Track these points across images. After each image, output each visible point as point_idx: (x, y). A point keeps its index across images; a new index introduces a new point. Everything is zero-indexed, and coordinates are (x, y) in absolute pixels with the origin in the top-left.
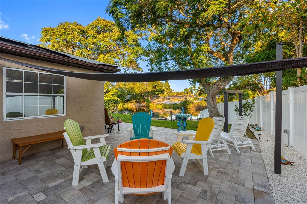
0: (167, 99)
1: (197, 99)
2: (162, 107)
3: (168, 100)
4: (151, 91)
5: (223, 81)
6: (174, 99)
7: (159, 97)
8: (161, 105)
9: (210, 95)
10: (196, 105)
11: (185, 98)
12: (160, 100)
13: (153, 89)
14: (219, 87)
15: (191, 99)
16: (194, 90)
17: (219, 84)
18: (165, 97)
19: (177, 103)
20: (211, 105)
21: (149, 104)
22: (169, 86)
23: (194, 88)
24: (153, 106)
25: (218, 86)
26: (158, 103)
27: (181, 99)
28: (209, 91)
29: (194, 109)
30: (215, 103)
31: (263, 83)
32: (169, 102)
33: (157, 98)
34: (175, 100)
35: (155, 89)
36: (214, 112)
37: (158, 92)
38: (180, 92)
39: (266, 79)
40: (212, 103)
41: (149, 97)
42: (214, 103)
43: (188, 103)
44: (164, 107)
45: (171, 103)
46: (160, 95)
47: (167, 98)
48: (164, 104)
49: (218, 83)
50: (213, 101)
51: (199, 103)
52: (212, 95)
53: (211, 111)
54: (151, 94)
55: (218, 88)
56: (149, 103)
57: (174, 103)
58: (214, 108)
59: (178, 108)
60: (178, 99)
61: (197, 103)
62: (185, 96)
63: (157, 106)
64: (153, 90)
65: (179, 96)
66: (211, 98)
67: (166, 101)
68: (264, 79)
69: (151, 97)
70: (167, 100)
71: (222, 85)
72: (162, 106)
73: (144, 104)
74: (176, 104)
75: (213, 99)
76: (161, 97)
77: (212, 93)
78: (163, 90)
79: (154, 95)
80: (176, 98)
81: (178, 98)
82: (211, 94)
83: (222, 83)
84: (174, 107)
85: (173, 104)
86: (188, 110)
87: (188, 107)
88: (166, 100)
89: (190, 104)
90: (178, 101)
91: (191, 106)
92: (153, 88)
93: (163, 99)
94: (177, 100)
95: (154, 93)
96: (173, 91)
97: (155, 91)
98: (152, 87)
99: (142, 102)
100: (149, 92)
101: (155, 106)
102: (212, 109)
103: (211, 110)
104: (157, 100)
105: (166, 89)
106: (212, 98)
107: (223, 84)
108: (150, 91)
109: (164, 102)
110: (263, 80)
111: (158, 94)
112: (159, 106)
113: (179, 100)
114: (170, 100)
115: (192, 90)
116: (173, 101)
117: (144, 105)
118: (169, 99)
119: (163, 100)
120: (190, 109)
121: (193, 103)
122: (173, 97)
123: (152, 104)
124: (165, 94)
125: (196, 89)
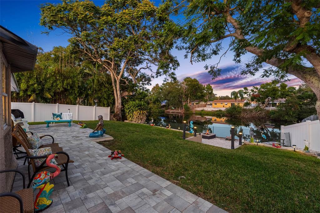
0: (209, 105)
4: (190, 96)
6: (217, 104)
7: (199, 102)
8: (202, 111)
10: (248, 112)
11: (232, 104)
15: (241, 104)
18: (206, 102)
19: (221, 109)
22: (212, 90)
27: (226, 105)
45: (214, 109)
47: (209, 103)
48: (206, 111)
60: (223, 105)
61: (249, 109)
64: (192, 95)
69: (189, 102)
74: (220, 111)
78: (205, 94)
80: (220, 104)
84: (218, 115)
85: (217, 111)
87: (237, 115)
88: (207, 106)
90: (222, 107)
95: (194, 98)
98: (191, 91)
109: (205, 109)
114: (212, 106)
115: (242, 93)
116: (216, 106)
121: (243, 109)
122: (216, 102)
124: (207, 99)
125: (248, 93)
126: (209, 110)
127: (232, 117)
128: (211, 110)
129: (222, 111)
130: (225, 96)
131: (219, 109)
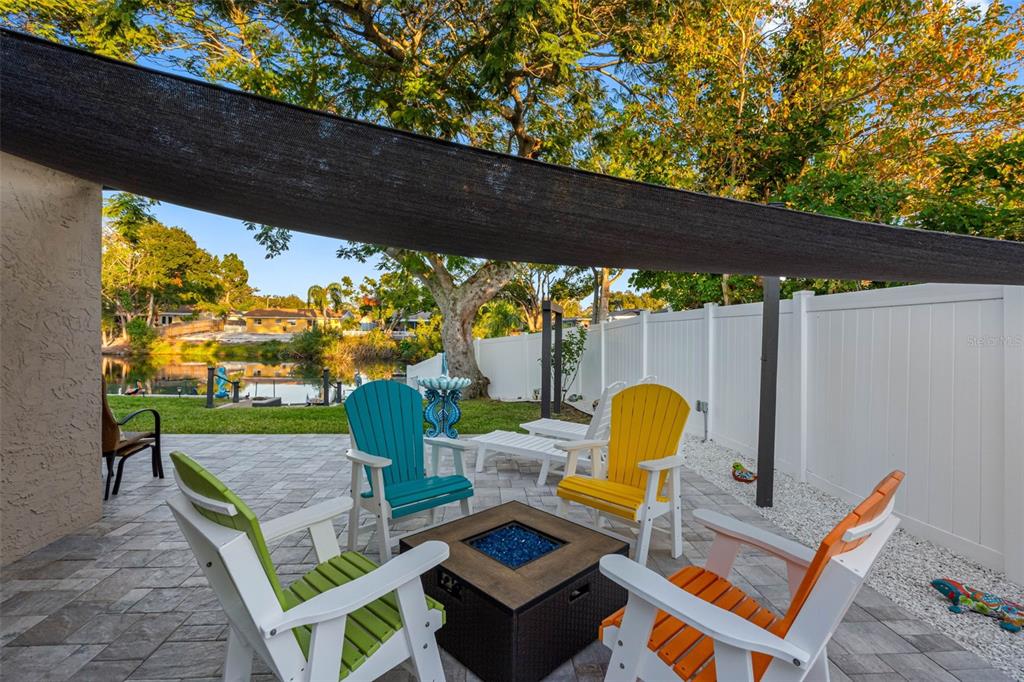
0: (233, 323)
1: (355, 324)
2: (216, 355)
3: (240, 329)
4: (158, 289)
5: (496, 274)
6: (264, 322)
7: (196, 313)
8: (209, 345)
9: (456, 315)
10: (354, 345)
11: (309, 322)
12: (199, 325)
13: (167, 280)
14: (484, 292)
15: (335, 324)
16: (347, 293)
17: (485, 282)
18: (223, 313)
19: (278, 338)
20: (458, 345)
21: (144, 345)
22: (245, 274)
23: (344, 288)
24: (168, 350)
25: (483, 289)
26: (193, 338)
27: (293, 324)
28: (452, 302)
29: (349, 359)
30: (468, 338)
31: (535, 286)
32: (245, 336)
33: (187, 320)
34: (268, 327)
35: (177, 281)
36: (466, 368)
37: (190, 295)
38: (283, 299)
39: (542, 276)
40: (459, 336)
41: (145, 311)
42: (465, 340)
43: (324, 339)
44: (223, 353)
45: (254, 339)
46: (201, 305)
47: (234, 318)
48: (223, 344)
49: (482, 279)
50: (464, 334)
51: (361, 338)
52: (462, 315)
53: (457, 365)
54: (155, 303)
55: (481, 294)
56: (145, 339)
57: (268, 339)
58: (465, 353)
59: (286, 357)
60: (282, 324)
61: (355, 337)
62: (309, 314)
63: (190, 351)
64: (168, 286)
65: (287, 314)
66: (458, 325)
67: (231, 332)
68: (537, 275)
69: (155, 314)
70: (235, 327)
71: (492, 286)
72: (212, 350)
73: (119, 342)
74: (274, 342)
75: (465, 326)
76: (205, 315)
77: (464, 309)
78: (219, 287)
79: (175, 307)
80: (272, 322)
81: (279, 321)
82: (458, 312)
83: (492, 279)
84: (269, 355)
85: (265, 344)
86: (326, 362)
87: (326, 354)
88: (227, 326)
89: (333, 343)
90: (280, 332)
91: (336, 350)
92: (171, 274)
93: (214, 321)
94: (277, 328)
95: (173, 296)
96: (255, 293)
97: (177, 290)
98: (163, 270)
99: (108, 335)
100: (144, 290)
101: (177, 349)
102: (461, 358)
103: (458, 362)
104: (187, 328)
105: (227, 285)
106: (463, 326)
107: (494, 282)
108: (154, 286)
109: (219, 337)
110: (535, 278)
111: (192, 302)
112: (198, 351)
113: (285, 329)
114: (246, 328)
115: (338, 293)
116: (261, 329)
117: (121, 348)
118: (242, 323)
119: (216, 327)
120: (332, 358)
121: (342, 338)
122: (259, 316)
123: (162, 345)
124: (225, 302)
125: (353, 295)
126: (236, 341)
127: (311, 359)
128: (243, 341)
129: (280, 343)
130: (287, 297)
131: (270, 338)
